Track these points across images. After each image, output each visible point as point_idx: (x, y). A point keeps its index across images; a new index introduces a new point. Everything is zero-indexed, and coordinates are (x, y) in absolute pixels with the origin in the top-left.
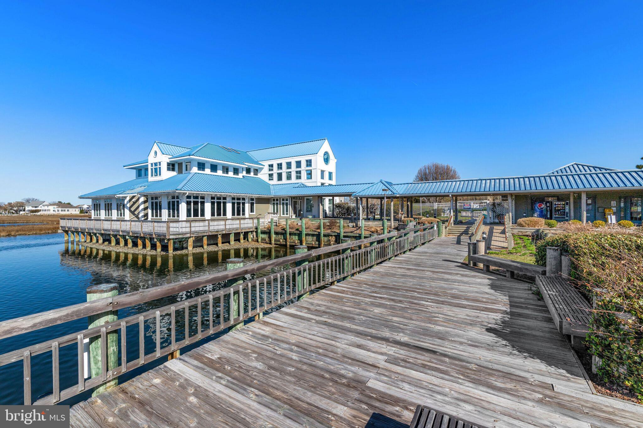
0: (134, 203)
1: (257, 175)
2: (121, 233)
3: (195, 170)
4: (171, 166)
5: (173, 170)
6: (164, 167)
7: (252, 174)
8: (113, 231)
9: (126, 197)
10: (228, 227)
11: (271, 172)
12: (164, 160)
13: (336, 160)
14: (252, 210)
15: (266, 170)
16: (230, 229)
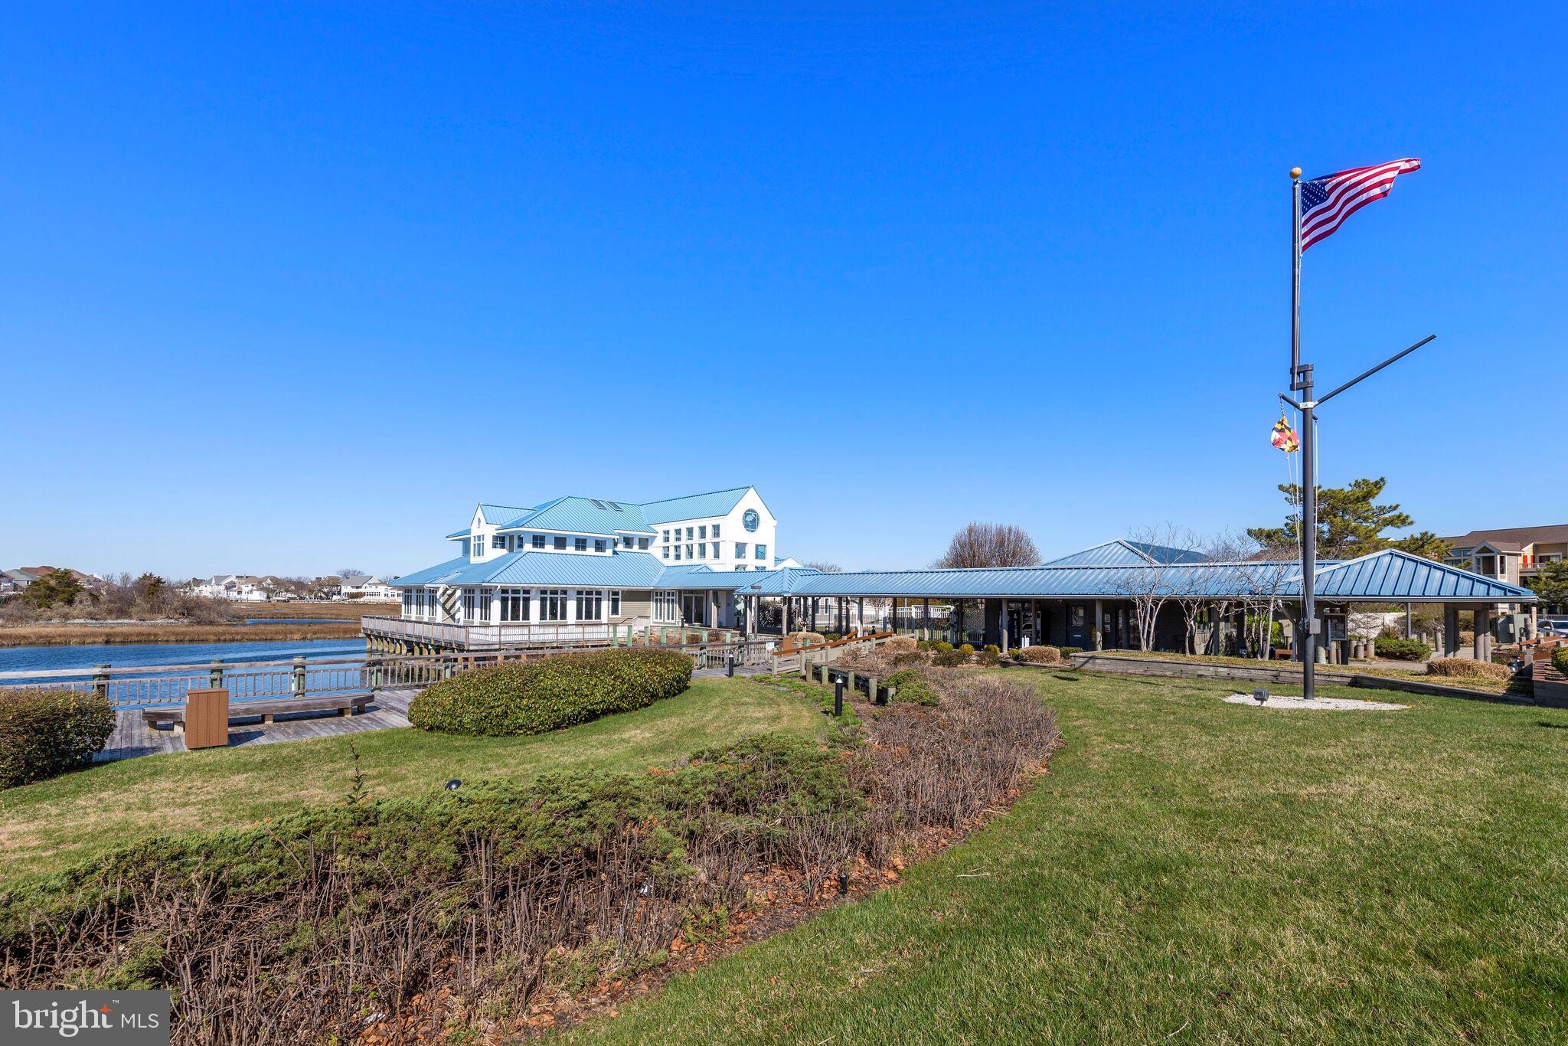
0: (451, 596)
1: (646, 548)
2: (423, 641)
3: (528, 547)
4: (500, 541)
5: (503, 546)
6: (488, 542)
7: (636, 548)
8: (416, 637)
9: (438, 588)
10: (560, 637)
11: (667, 544)
12: (489, 532)
13: (775, 523)
14: (615, 611)
15: (659, 541)
16: (564, 642)
